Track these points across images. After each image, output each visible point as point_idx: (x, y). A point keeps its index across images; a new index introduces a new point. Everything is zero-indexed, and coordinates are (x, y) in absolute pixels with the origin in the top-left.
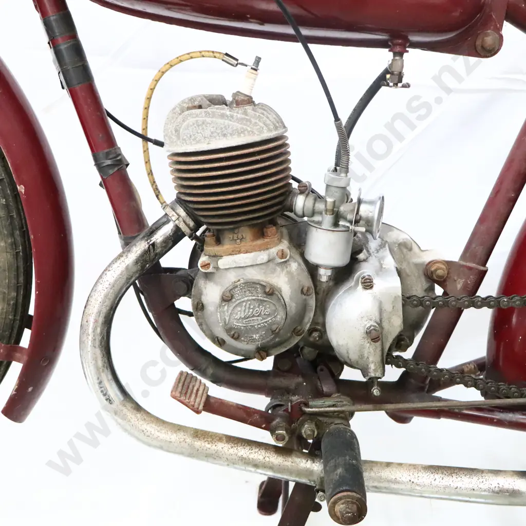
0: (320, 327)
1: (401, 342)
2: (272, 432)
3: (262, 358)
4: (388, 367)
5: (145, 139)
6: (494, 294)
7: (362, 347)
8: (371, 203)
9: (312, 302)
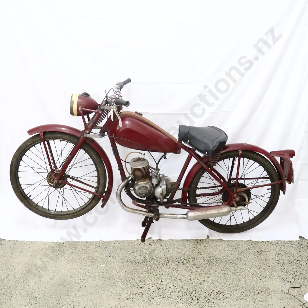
0: (154, 193)
1: (167, 195)
2: (146, 209)
3: (144, 198)
4: (164, 199)
5: (125, 162)
6: (182, 188)
7: (160, 196)
8: (161, 175)
9: (152, 189)
